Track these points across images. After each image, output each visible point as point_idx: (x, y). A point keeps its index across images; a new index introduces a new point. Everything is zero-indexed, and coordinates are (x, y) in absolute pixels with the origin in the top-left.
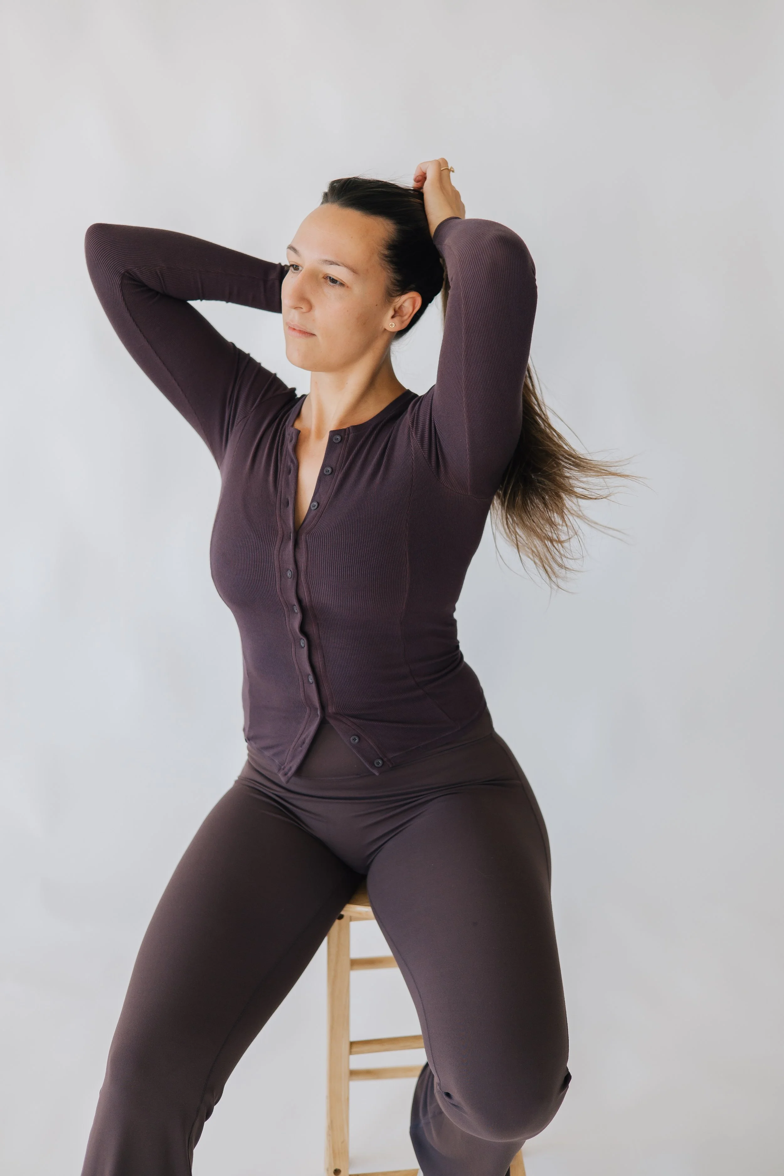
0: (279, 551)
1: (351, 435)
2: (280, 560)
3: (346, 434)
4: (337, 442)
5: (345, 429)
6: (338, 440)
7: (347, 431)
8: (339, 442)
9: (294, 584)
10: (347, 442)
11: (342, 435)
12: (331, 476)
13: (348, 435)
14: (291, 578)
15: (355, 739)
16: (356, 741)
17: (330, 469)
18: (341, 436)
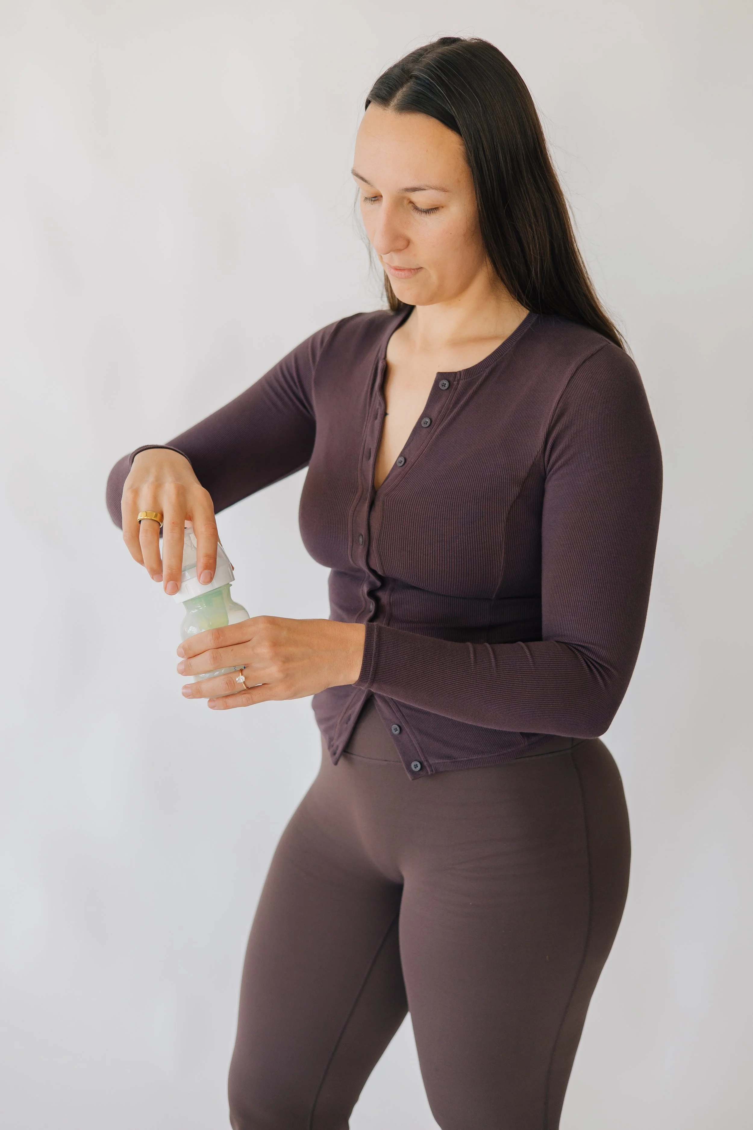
0: (354, 511)
1: (461, 382)
2: (354, 522)
3: (456, 379)
4: (444, 388)
5: (456, 372)
6: (445, 386)
7: (458, 376)
8: (445, 390)
9: (365, 553)
10: (456, 390)
11: (451, 379)
12: (428, 429)
13: (459, 381)
14: (362, 545)
15: (396, 730)
16: (397, 732)
17: (428, 420)
18: (449, 382)
